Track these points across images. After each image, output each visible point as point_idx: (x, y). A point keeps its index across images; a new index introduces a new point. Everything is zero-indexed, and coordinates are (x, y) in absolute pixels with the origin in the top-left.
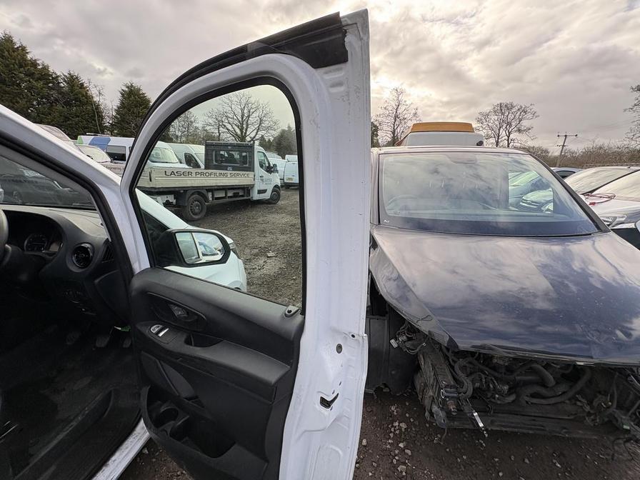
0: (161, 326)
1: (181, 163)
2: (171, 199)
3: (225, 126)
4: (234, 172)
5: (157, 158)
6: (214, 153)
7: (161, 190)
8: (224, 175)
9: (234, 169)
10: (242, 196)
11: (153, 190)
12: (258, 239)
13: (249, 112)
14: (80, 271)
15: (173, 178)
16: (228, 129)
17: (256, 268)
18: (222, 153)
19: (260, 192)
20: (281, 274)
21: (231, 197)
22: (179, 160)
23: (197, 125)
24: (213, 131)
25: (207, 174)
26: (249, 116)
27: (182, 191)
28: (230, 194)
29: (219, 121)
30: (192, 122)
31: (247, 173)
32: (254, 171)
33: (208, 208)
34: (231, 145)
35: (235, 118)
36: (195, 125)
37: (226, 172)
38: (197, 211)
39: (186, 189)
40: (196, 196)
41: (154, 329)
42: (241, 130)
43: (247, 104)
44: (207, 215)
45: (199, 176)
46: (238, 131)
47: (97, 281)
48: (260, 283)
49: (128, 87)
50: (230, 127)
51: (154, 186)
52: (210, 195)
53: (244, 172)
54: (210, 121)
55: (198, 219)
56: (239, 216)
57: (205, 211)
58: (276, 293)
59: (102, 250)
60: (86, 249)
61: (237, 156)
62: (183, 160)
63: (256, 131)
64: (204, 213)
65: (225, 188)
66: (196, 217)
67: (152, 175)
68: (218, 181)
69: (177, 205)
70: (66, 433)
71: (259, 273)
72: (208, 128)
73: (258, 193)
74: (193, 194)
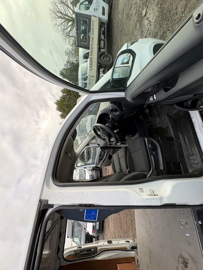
0: (152, 97)
1: (87, 61)
2: (101, 70)
3: (69, 32)
4: (91, 32)
5: (85, 71)
6: (82, 43)
7: (98, 73)
8: (92, 39)
9: (89, 31)
10: (105, 28)
11: (97, 76)
12: (131, 22)
13: (59, 12)
14: (119, 112)
15: (93, 67)
16: (70, 31)
17: (148, 28)
18: (81, 37)
19: (104, 14)
20: (161, 4)
21: (104, 37)
22: (86, 62)
23: (71, 49)
24: (72, 40)
25: (92, 49)
26: (61, 13)
27: (99, 65)
28: (102, 37)
29: (67, 35)
30: (70, 51)
31: (92, 22)
32: (91, 16)
33: (108, 53)
34: (77, 30)
35: (63, 24)
36: (71, 50)
37: (91, 37)
38: (108, 59)
39: (98, 63)
40: (102, 58)
41: (151, 99)
42: (70, 21)
43: (54, 13)
44: (111, 54)
45: (92, 54)
46: (70, 23)
47: (124, 109)
48: (159, 27)
49: (61, 75)
50: (69, 29)
51: (96, 76)
52: (102, 50)
53: (92, 24)
54: (67, 41)
55: (113, 59)
56: (115, 34)
57: (109, 55)
58: (172, 13)
59: (113, 105)
60: (112, 109)
61: (83, 28)
62: (86, 60)
63: (69, 9)
64: (110, 56)
65: (100, 40)
66: (111, 61)
67: (91, 76)
68: (96, 44)
69: (105, 68)
70: (171, 129)
71: (153, 26)
72: (71, 43)
73: (104, 15)
74: (100, 59)
